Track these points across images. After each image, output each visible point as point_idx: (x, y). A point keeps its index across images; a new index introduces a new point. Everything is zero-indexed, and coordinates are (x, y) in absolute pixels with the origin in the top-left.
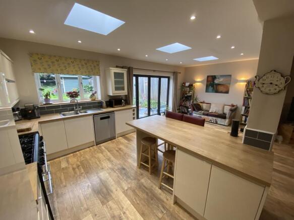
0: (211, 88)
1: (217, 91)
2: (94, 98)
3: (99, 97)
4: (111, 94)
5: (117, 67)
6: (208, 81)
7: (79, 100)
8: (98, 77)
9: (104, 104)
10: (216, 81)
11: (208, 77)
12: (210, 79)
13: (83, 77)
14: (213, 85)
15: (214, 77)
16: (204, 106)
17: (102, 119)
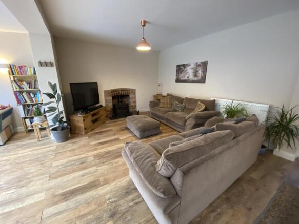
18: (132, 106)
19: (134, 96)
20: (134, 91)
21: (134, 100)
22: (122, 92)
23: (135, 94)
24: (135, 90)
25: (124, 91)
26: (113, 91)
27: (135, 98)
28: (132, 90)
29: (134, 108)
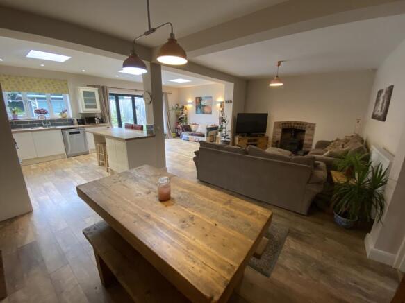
0: (199, 110)
1: (204, 113)
2: (64, 115)
3: (70, 115)
4: (82, 112)
5: (88, 86)
6: (196, 102)
7: (47, 117)
8: (67, 95)
9: (76, 122)
10: (203, 103)
11: (197, 98)
12: (198, 100)
13: (52, 96)
14: (200, 106)
15: (200, 99)
16: (193, 128)
17: (71, 133)
18: (306, 144)
19: (311, 132)
20: (312, 127)
21: (311, 137)
22: (296, 125)
23: (313, 129)
24: (314, 125)
25: (298, 124)
26: (285, 123)
27: (312, 135)
28: (311, 124)
29: (308, 147)
